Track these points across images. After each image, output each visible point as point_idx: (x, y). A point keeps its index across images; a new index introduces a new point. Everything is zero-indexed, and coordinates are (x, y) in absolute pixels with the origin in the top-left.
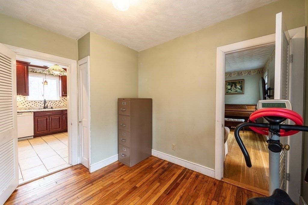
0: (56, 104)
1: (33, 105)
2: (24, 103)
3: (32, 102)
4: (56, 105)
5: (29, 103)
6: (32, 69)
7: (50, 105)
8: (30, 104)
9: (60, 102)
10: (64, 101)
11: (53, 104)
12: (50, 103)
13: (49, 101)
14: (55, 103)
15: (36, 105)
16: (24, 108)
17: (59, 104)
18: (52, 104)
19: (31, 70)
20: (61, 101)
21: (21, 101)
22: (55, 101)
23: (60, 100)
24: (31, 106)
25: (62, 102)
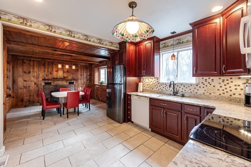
0: (190, 89)
1: (164, 89)
2: (157, 85)
3: (163, 84)
4: (191, 92)
5: (161, 85)
6: (164, 43)
7: (182, 90)
8: (161, 87)
9: (198, 88)
10: (204, 86)
11: (187, 90)
12: (182, 87)
13: (181, 85)
14: (188, 89)
15: (167, 89)
16: (156, 91)
17: (196, 91)
18: (184, 89)
19: (163, 45)
20: (199, 86)
21: (155, 82)
22: (190, 85)
23: (198, 82)
24: (162, 90)
25: (202, 87)
